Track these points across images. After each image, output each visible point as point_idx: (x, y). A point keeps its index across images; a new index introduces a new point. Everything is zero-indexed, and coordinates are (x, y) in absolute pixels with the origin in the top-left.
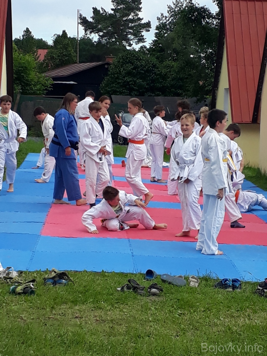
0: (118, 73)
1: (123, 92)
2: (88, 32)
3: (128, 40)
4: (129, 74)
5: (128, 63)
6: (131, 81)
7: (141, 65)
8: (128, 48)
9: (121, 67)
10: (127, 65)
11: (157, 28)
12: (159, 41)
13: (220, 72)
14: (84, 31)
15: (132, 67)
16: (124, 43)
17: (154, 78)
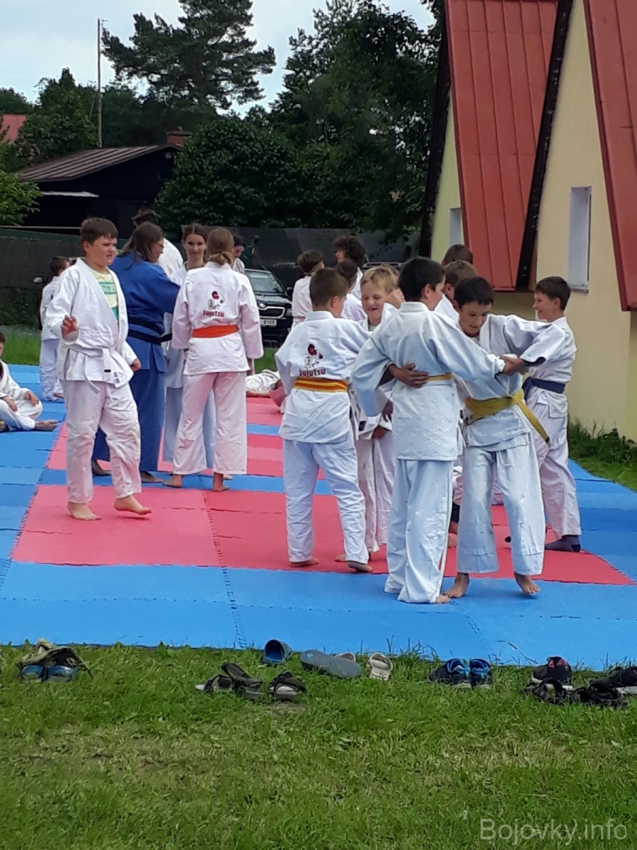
0: (196, 172)
1: (209, 218)
2: (124, 74)
3: (219, 94)
4: (223, 173)
5: (219, 148)
6: (226, 191)
7: (253, 153)
8: (220, 112)
9: (205, 158)
10: (218, 153)
11: (291, 64)
12: (295, 97)
13: (440, 171)
14: (114, 72)
15: (230, 158)
16: (211, 99)
17: (282, 183)
